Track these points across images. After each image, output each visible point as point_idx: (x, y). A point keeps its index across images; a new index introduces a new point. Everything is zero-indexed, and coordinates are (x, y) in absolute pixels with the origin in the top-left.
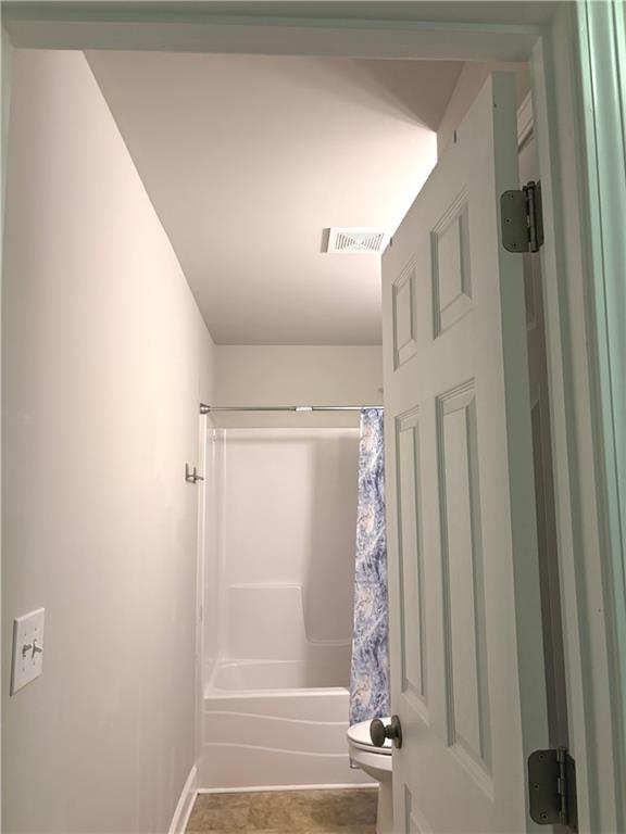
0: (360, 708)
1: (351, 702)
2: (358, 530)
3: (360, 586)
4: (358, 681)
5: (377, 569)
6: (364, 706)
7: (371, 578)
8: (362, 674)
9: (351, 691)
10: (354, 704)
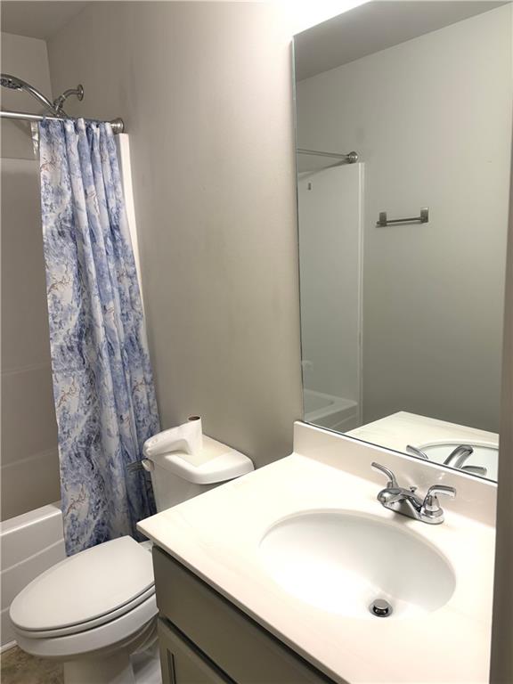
0: (77, 524)
1: (64, 521)
2: (50, 302)
3: (59, 376)
4: (70, 494)
5: (81, 351)
6: (81, 520)
7: (74, 364)
8: (75, 484)
9: (63, 510)
10: (69, 521)
